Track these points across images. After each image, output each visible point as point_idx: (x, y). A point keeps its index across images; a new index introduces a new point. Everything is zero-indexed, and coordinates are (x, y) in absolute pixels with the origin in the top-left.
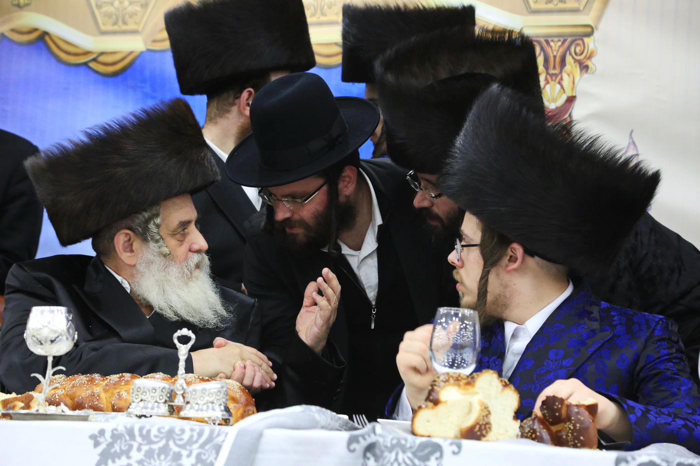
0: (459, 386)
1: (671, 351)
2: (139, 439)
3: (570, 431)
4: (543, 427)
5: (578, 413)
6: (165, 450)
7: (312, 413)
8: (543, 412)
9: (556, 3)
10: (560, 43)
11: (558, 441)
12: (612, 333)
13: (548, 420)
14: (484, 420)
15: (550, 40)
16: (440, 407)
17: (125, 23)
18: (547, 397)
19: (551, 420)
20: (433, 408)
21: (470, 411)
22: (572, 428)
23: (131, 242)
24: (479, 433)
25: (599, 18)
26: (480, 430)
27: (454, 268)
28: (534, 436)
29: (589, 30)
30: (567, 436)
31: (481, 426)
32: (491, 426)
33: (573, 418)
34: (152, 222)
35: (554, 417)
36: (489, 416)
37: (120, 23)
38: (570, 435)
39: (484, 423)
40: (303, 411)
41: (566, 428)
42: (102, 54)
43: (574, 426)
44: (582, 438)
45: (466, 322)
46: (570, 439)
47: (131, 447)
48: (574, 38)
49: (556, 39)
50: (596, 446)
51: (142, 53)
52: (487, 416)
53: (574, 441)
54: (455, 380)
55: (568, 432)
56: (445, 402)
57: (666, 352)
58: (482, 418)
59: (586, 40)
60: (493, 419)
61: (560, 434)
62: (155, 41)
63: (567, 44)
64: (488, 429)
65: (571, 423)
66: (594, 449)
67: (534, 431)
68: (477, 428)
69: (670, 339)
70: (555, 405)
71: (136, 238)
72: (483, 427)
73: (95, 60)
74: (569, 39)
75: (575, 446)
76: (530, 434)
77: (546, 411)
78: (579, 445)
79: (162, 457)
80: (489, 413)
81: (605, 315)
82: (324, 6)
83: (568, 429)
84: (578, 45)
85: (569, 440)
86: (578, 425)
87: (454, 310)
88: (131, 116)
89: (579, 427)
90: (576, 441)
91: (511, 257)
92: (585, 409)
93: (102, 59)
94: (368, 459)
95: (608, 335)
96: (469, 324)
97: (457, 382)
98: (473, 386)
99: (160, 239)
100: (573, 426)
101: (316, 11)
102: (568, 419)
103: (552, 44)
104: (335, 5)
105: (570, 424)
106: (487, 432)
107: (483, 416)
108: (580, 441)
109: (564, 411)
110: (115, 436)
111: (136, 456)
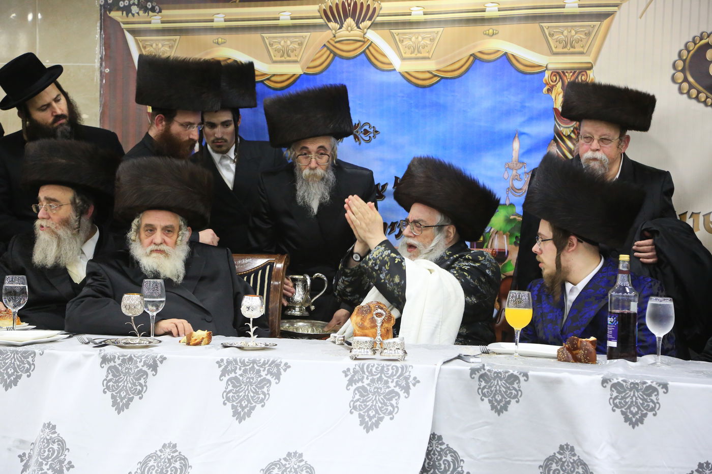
2: (367, 373)
3: (582, 354)
5: (586, 345)
6: (380, 379)
9: (569, 48)
10: (571, 74)
15: (565, 71)
17: (289, 56)
25: (596, 59)
27: (536, 254)
29: (590, 65)
33: (583, 347)
37: (285, 55)
38: (582, 356)
41: (580, 352)
42: (274, 75)
47: (363, 377)
48: (580, 71)
49: (569, 71)
51: (301, 75)
53: (584, 360)
59: (588, 72)
61: (577, 356)
62: (308, 68)
63: (576, 74)
73: (268, 79)
74: (578, 71)
79: (379, 382)
82: (419, 47)
84: (583, 75)
85: (582, 359)
89: (587, 352)
91: (570, 244)
92: (590, 343)
93: (273, 79)
94: (482, 382)
101: (414, 49)
102: (581, 348)
103: (567, 74)
104: (427, 46)
105: (582, 350)
108: (587, 359)
109: (579, 344)
110: (355, 372)
111: (366, 382)
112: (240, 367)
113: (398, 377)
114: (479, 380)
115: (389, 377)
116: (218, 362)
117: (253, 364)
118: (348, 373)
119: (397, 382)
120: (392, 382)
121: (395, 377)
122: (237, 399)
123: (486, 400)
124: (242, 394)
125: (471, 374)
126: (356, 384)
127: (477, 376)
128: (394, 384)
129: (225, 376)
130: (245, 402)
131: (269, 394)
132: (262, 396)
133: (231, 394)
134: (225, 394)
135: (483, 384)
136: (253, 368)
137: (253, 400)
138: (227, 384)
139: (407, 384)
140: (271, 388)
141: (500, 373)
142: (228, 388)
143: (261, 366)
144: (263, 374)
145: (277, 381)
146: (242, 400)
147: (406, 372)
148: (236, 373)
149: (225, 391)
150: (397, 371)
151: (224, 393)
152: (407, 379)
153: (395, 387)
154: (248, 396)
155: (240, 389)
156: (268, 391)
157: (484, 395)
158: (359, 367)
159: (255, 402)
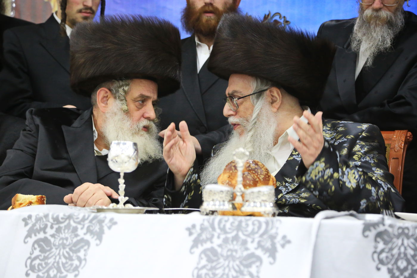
2: (218, 231)
6: (236, 238)
23: (107, 99)
34: (122, 88)
47: (213, 236)
71: (111, 96)
88: (131, 17)
94: (378, 242)
99: (124, 99)
110: (203, 229)
111: (217, 242)
112: (52, 224)
113: (261, 236)
114: (376, 240)
115: (248, 236)
116: (24, 220)
117: (70, 220)
118: (193, 231)
119: (259, 242)
120: (252, 242)
121: (257, 236)
122: (44, 268)
123: (384, 269)
124: (51, 261)
125: (364, 231)
126: (202, 245)
127: (372, 234)
128: (255, 245)
129: (31, 237)
130: (53, 271)
131: (85, 260)
132: (76, 262)
133: (37, 262)
134: (29, 261)
135: (381, 246)
136: (68, 226)
137: (64, 267)
138: (34, 248)
139: (273, 245)
140: (90, 252)
141: (407, 228)
142: (33, 252)
143: (79, 223)
144: (81, 232)
145: (98, 242)
146: (50, 268)
147: (272, 228)
148: (45, 233)
149: (30, 258)
150: (259, 228)
151: (27, 259)
152: (273, 238)
153: (256, 249)
154: (58, 263)
155: (50, 253)
156: (85, 255)
157: (381, 262)
158: (209, 222)
159: (67, 271)
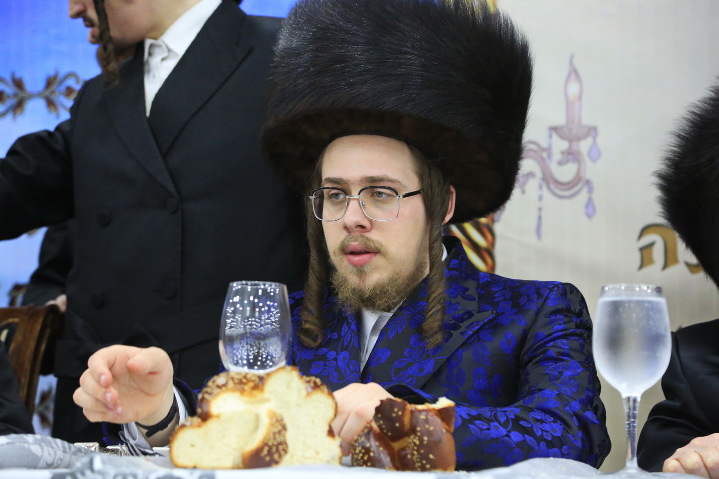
0: (242, 391)
1: (567, 326)
3: (416, 448)
4: (379, 444)
5: (426, 421)
7: (26, 445)
8: (378, 424)
11: (401, 463)
12: (495, 312)
13: (386, 434)
14: (275, 438)
16: (211, 424)
18: (382, 401)
19: (390, 434)
20: (199, 426)
21: (256, 428)
22: (418, 442)
24: (268, 459)
26: (270, 453)
28: (366, 458)
30: (413, 455)
31: (270, 448)
32: (287, 446)
33: (418, 429)
35: (394, 430)
36: (283, 432)
38: (415, 453)
39: (275, 443)
40: (8, 444)
41: (410, 443)
43: (421, 440)
44: (431, 456)
45: (268, 303)
46: (416, 458)
50: (453, 467)
52: (280, 432)
53: (421, 462)
54: (235, 384)
55: (413, 450)
56: (218, 416)
57: (560, 327)
58: (271, 435)
60: (290, 437)
61: (403, 453)
64: (282, 452)
65: (416, 435)
66: (451, 471)
67: (367, 451)
68: (265, 451)
69: (568, 310)
70: (393, 411)
72: (274, 449)
75: (423, 469)
76: (361, 455)
77: (381, 422)
78: (428, 466)
80: (284, 428)
81: (483, 292)
83: (413, 445)
85: (415, 460)
86: (426, 438)
87: (251, 285)
89: (428, 441)
90: (424, 462)
92: (436, 415)
95: (488, 315)
96: (273, 306)
97: (239, 387)
98: (262, 390)
100: (419, 439)
102: (413, 430)
105: (415, 438)
106: (280, 456)
107: (274, 434)
108: (429, 461)
109: (407, 420)
